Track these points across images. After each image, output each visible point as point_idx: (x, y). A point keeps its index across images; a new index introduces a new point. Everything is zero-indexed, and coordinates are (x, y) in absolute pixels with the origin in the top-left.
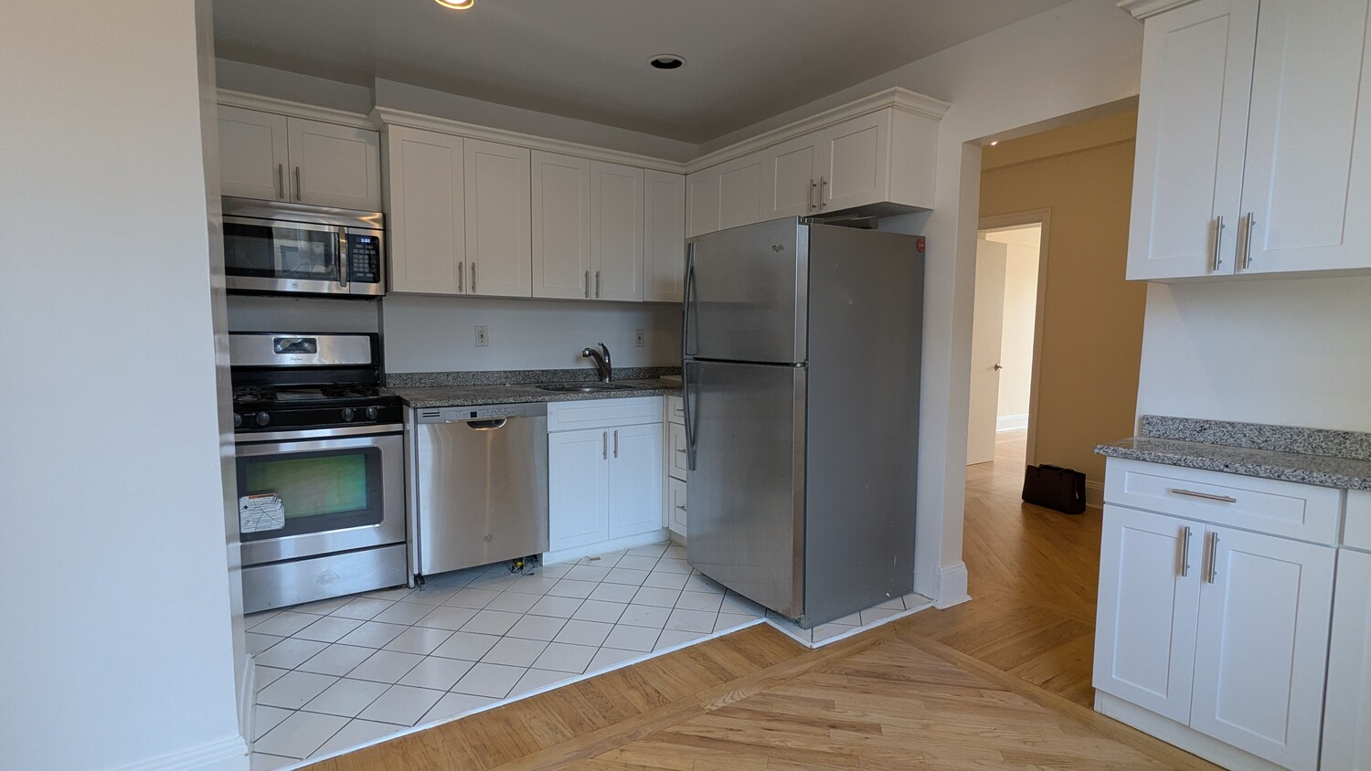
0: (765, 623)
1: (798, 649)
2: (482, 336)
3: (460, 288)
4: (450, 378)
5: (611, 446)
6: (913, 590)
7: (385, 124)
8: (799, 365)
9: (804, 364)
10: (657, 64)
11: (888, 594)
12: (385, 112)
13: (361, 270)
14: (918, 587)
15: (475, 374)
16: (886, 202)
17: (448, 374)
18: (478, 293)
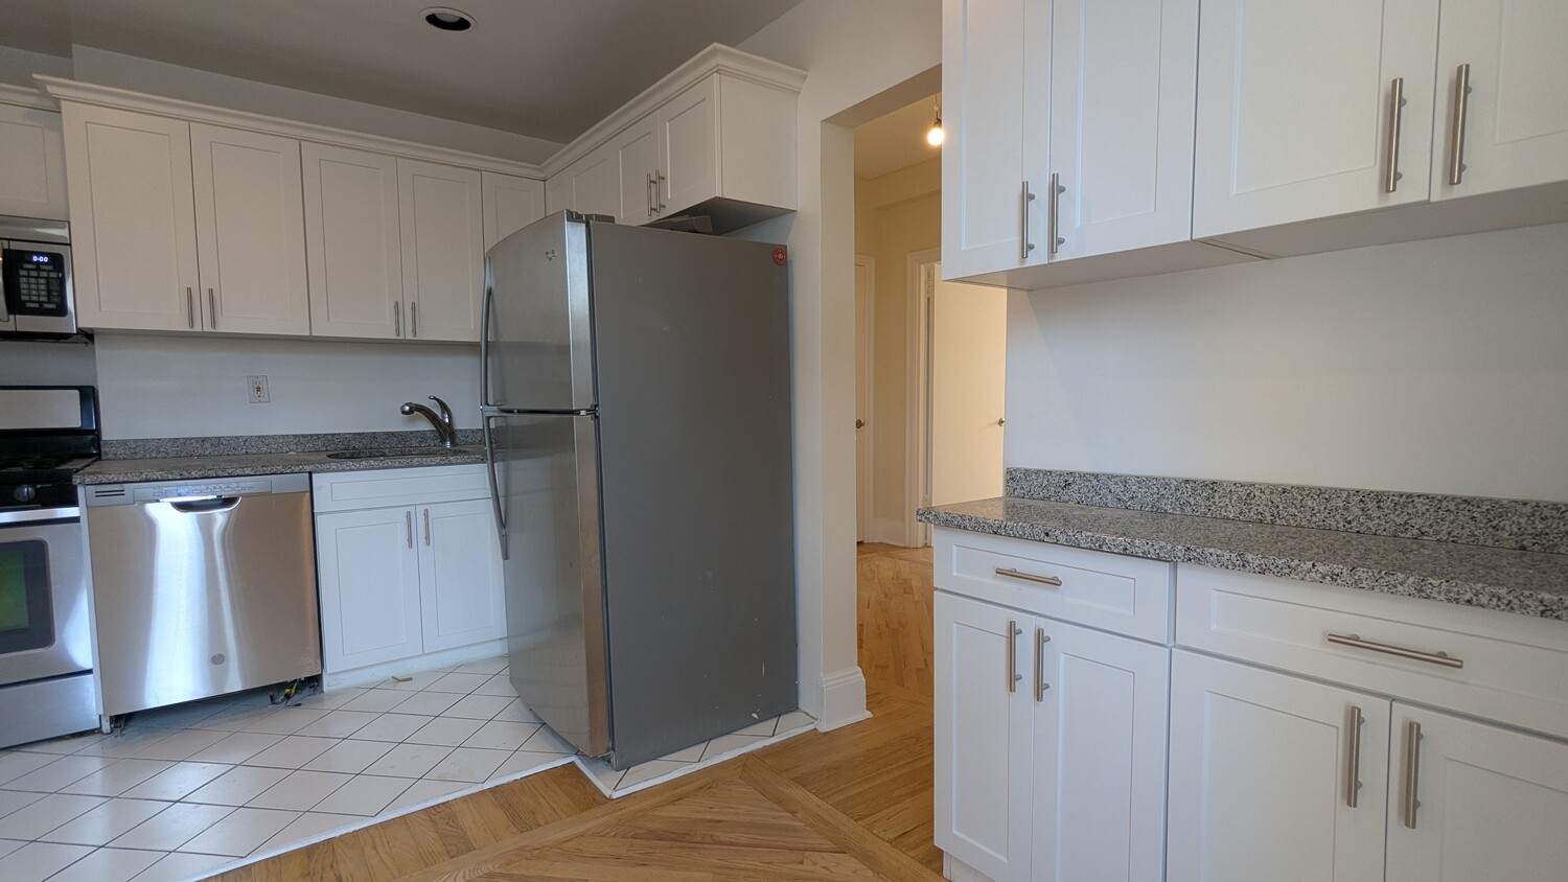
0: (572, 763)
1: (595, 798)
2: (258, 389)
3: (192, 324)
4: (207, 445)
5: (418, 529)
6: (798, 708)
7: (57, 100)
8: (583, 413)
9: (593, 411)
10: (433, 19)
11: (755, 715)
12: (53, 84)
13: (34, 298)
14: (802, 706)
15: (247, 440)
16: (717, 199)
17: (204, 440)
18: (222, 328)
